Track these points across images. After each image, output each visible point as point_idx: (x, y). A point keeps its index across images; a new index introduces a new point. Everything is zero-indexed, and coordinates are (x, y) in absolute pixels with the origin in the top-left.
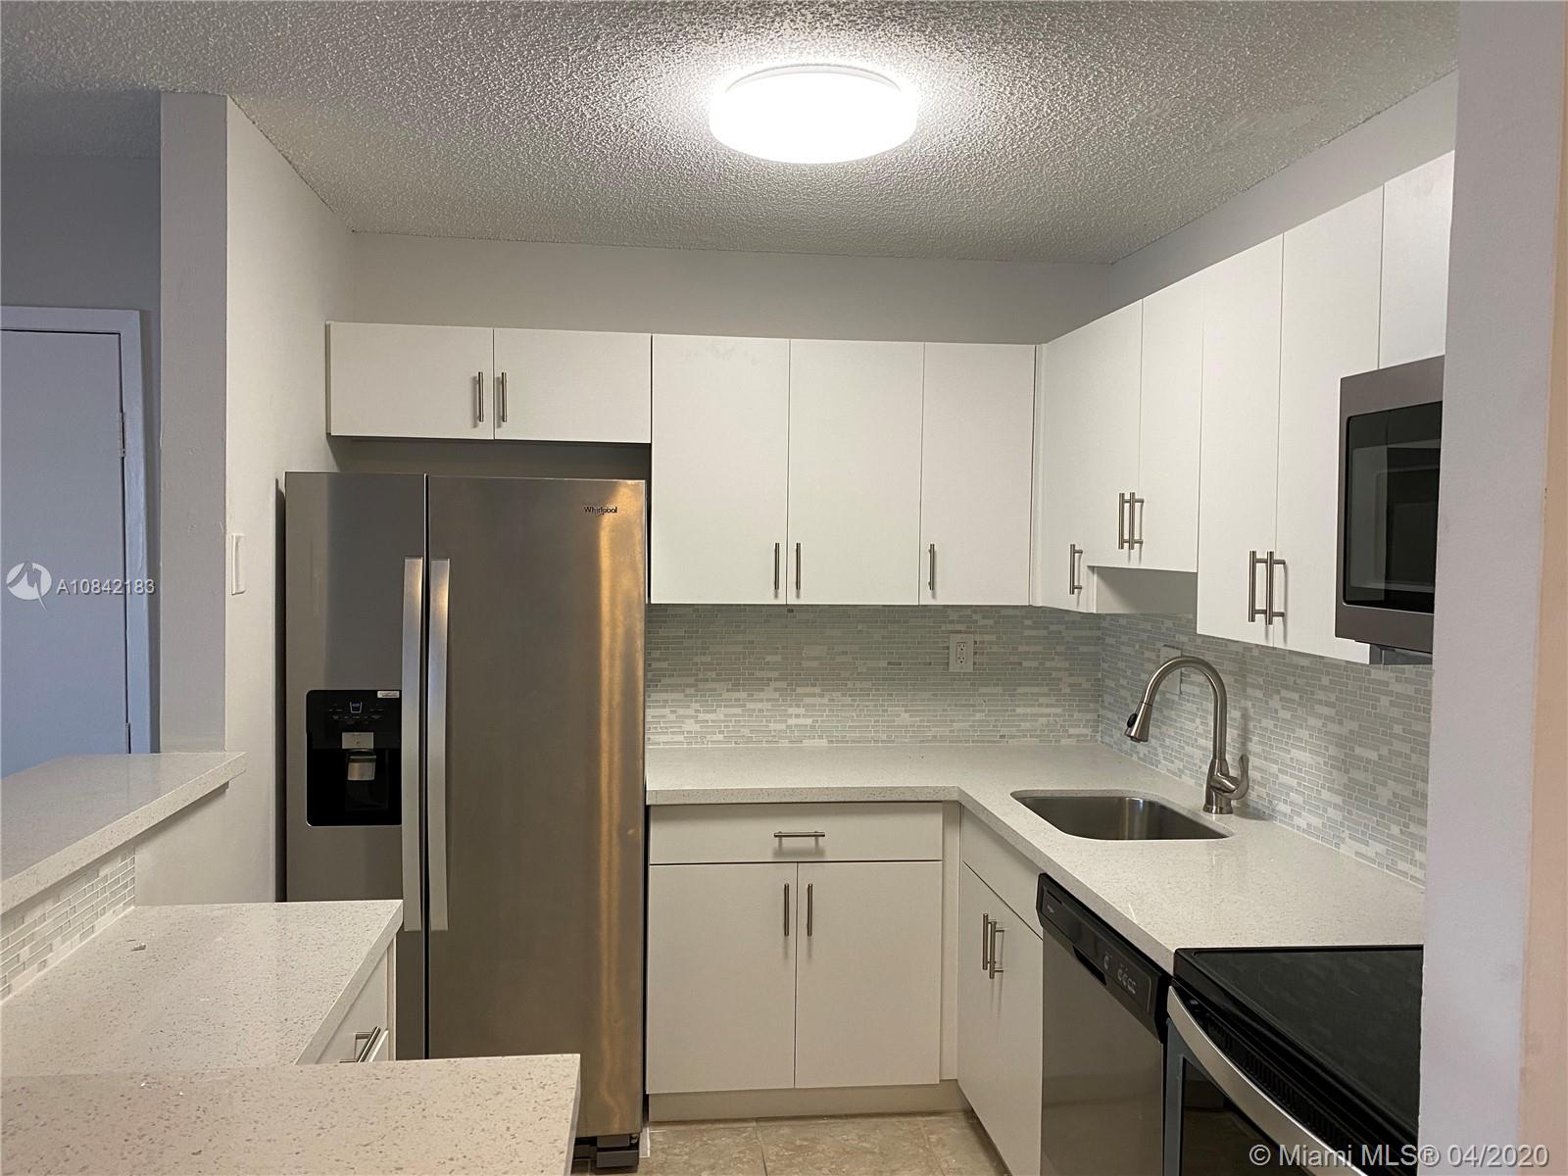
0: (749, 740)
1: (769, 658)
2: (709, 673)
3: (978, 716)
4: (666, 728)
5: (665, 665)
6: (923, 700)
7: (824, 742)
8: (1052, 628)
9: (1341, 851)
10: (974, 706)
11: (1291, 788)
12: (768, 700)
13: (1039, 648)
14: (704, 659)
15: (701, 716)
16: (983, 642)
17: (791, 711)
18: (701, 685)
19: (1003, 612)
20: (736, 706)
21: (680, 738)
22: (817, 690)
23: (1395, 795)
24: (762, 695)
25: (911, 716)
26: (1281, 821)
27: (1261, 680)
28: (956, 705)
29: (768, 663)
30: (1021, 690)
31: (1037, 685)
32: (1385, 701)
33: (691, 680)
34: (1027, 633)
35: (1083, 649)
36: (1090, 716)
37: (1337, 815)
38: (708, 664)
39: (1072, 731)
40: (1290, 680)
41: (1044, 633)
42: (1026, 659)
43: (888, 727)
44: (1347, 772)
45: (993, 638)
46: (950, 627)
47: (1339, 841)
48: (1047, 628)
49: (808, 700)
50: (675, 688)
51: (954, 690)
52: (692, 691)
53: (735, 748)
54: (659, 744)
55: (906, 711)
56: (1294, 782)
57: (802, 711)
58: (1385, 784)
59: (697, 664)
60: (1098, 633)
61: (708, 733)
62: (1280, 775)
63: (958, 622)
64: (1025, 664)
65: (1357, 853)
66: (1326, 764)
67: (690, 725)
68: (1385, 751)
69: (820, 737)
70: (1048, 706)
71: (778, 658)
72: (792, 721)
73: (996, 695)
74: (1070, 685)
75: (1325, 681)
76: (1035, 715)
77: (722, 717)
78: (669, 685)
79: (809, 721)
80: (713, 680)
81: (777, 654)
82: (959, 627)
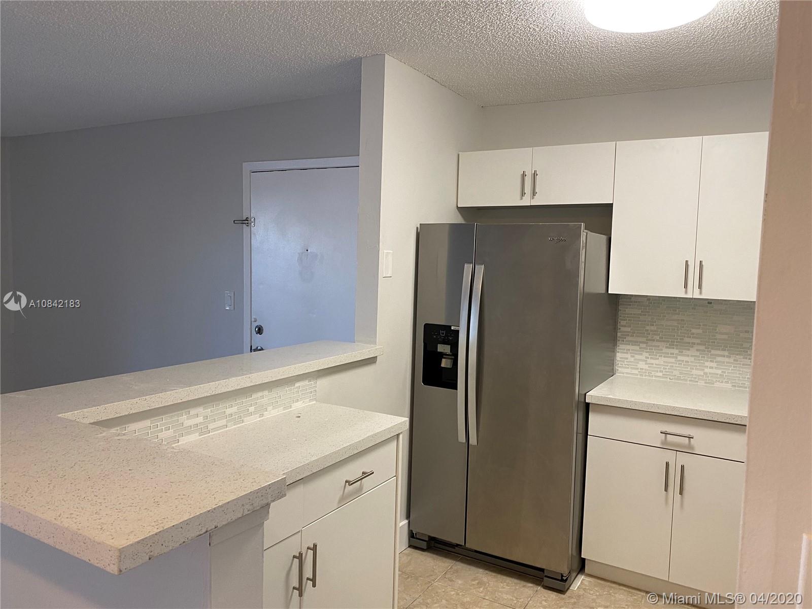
0: (679, 378)
1: (694, 331)
2: (655, 337)
4: (628, 365)
5: (629, 329)
7: (729, 386)
12: (692, 356)
14: (652, 328)
15: (649, 361)
17: (707, 364)
18: (650, 343)
20: (673, 357)
21: (636, 372)
22: (726, 353)
24: (688, 352)
29: (693, 334)
33: (644, 339)
38: (655, 331)
49: (719, 359)
50: (635, 343)
52: (644, 346)
53: (670, 382)
54: (623, 373)
57: (714, 365)
59: (648, 330)
61: (653, 371)
67: (642, 365)
69: (727, 382)
71: (700, 331)
72: (707, 370)
77: (662, 363)
78: (631, 341)
79: (719, 372)
80: (658, 341)
81: (699, 328)
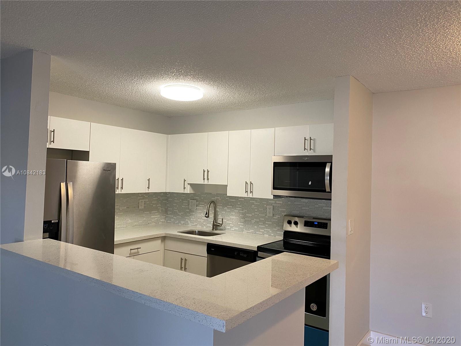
3: (144, 219)
6: (133, 216)
8: (158, 197)
9: (243, 233)
10: (143, 217)
11: (230, 224)
13: (156, 202)
16: (146, 201)
19: (150, 194)
23: (256, 221)
25: (131, 220)
26: (227, 230)
27: (222, 205)
28: (140, 217)
30: (152, 212)
31: (155, 211)
32: (253, 206)
34: (154, 199)
35: (164, 202)
36: (165, 217)
37: (243, 227)
39: (161, 220)
40: (230, 204)
41: (157, 198)
42: (153, 205)
43: (126, 223)
44: (244, 219)
45: (147, 200)
46: (140, 198)
47: (243, 231)
48: (157, 197)
51: (140, 213)
55: (130, 219)
56: (231, 222)
58: (253, 220)
60: (166, 198)
62: (227, 222)
63: (141, 197)
64: (153, 206)
65: (247, 232)
66: (239, 218)
68: (253, 214)
70: (157, 215)
73: (148, 213)
74: (161, 210)
75: (239, 203)
76: (154, 218)
82: (141, 198)
